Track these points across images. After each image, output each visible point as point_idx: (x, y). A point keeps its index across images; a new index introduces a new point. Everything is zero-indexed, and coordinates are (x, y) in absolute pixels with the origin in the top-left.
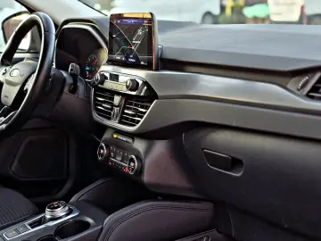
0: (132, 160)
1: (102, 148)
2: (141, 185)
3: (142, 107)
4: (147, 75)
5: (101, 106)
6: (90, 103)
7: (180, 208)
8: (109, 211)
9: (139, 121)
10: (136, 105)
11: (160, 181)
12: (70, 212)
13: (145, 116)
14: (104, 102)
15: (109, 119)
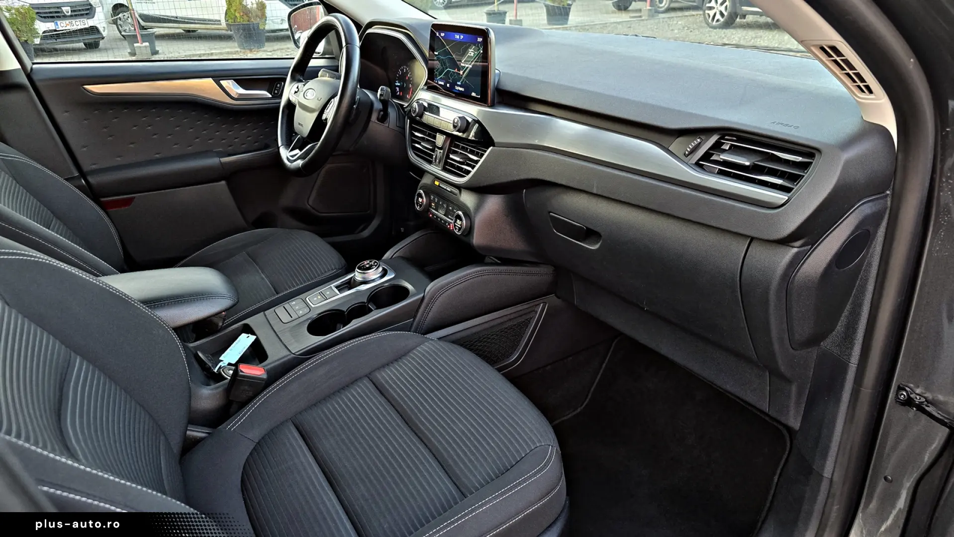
0: (459, 217)
1: (420, 196)
2: (470, 247)
3: (472, 152)
4: (479, 112)
5: (419, 143)
6: (405, 136)
7: (516, 273)
8: (433, 277)
9: (468, 172)
10: (463, 148)
11: (493, 244)
12: (385, 273)
13: (477, 166)
14: (422, 139)
15: (430, 162)
